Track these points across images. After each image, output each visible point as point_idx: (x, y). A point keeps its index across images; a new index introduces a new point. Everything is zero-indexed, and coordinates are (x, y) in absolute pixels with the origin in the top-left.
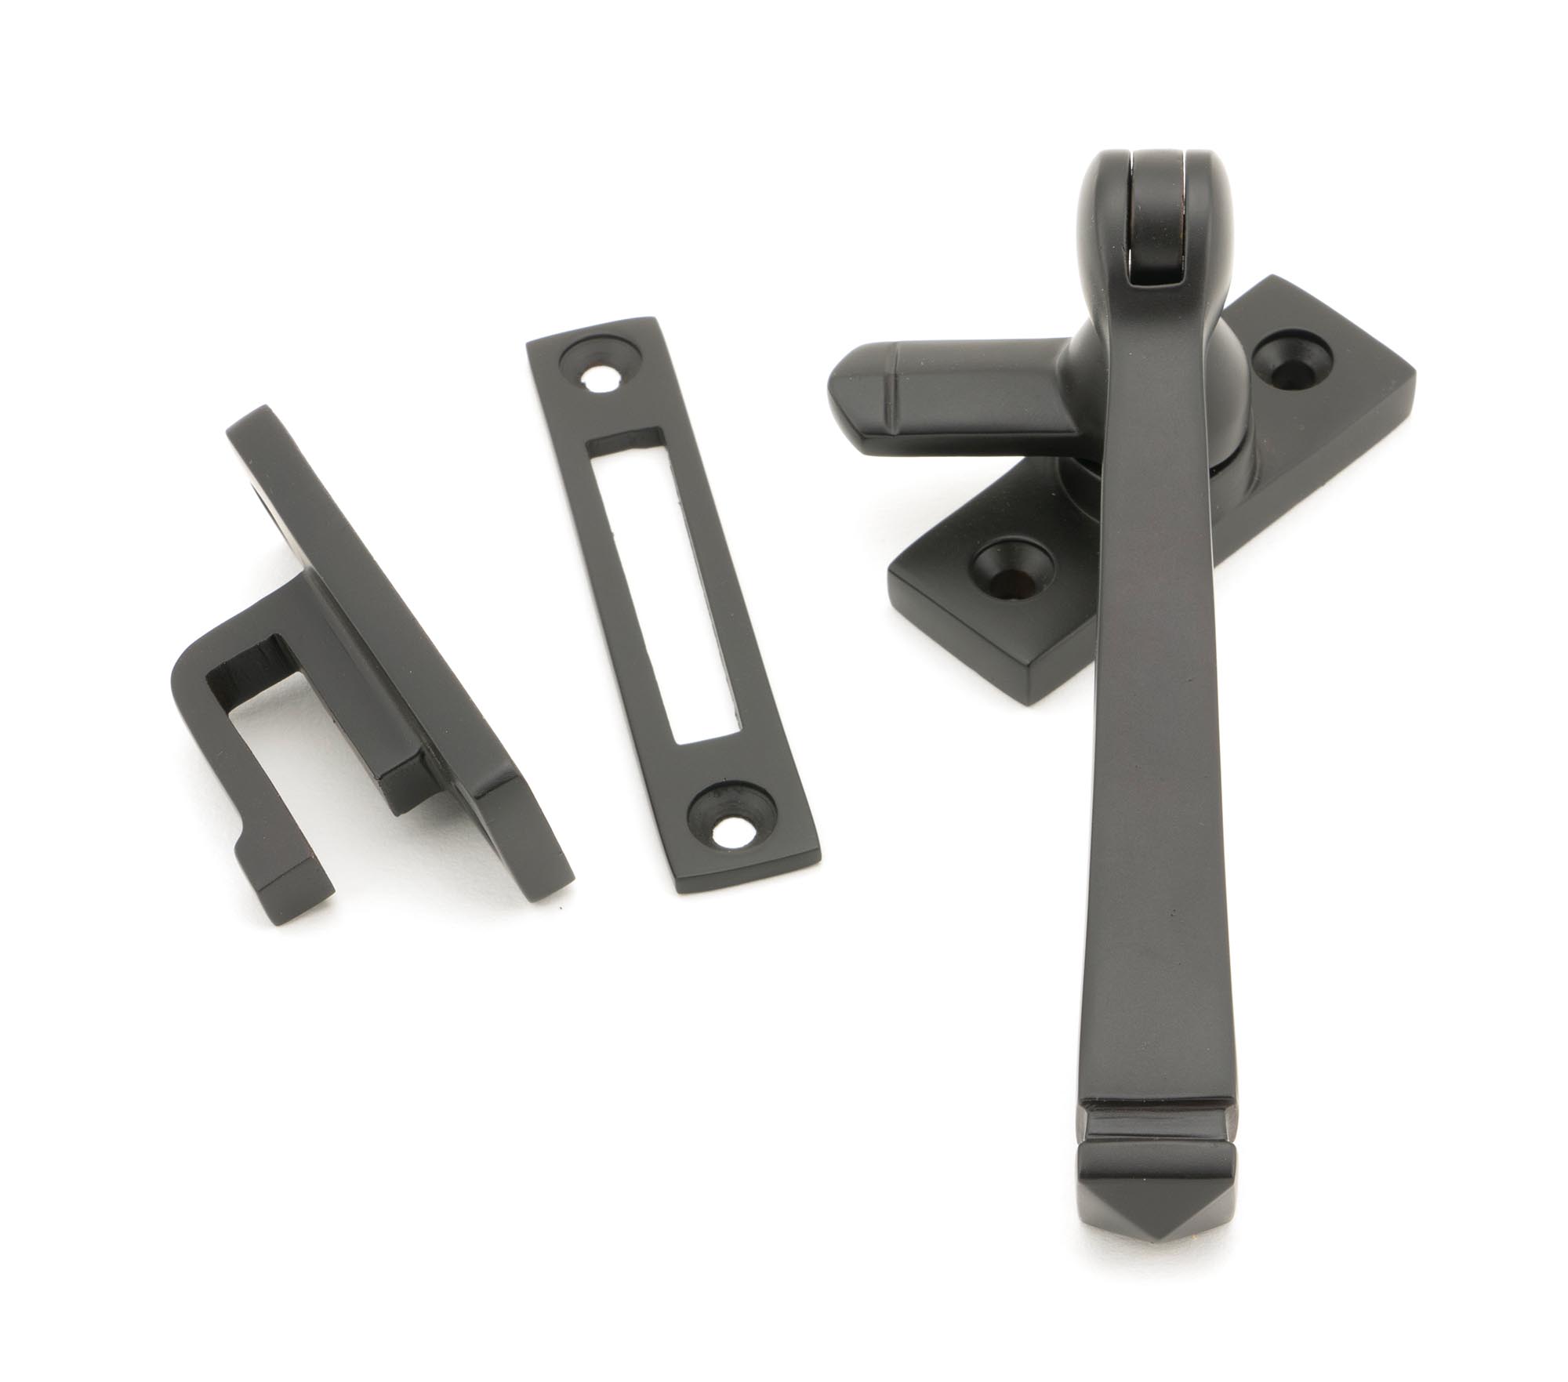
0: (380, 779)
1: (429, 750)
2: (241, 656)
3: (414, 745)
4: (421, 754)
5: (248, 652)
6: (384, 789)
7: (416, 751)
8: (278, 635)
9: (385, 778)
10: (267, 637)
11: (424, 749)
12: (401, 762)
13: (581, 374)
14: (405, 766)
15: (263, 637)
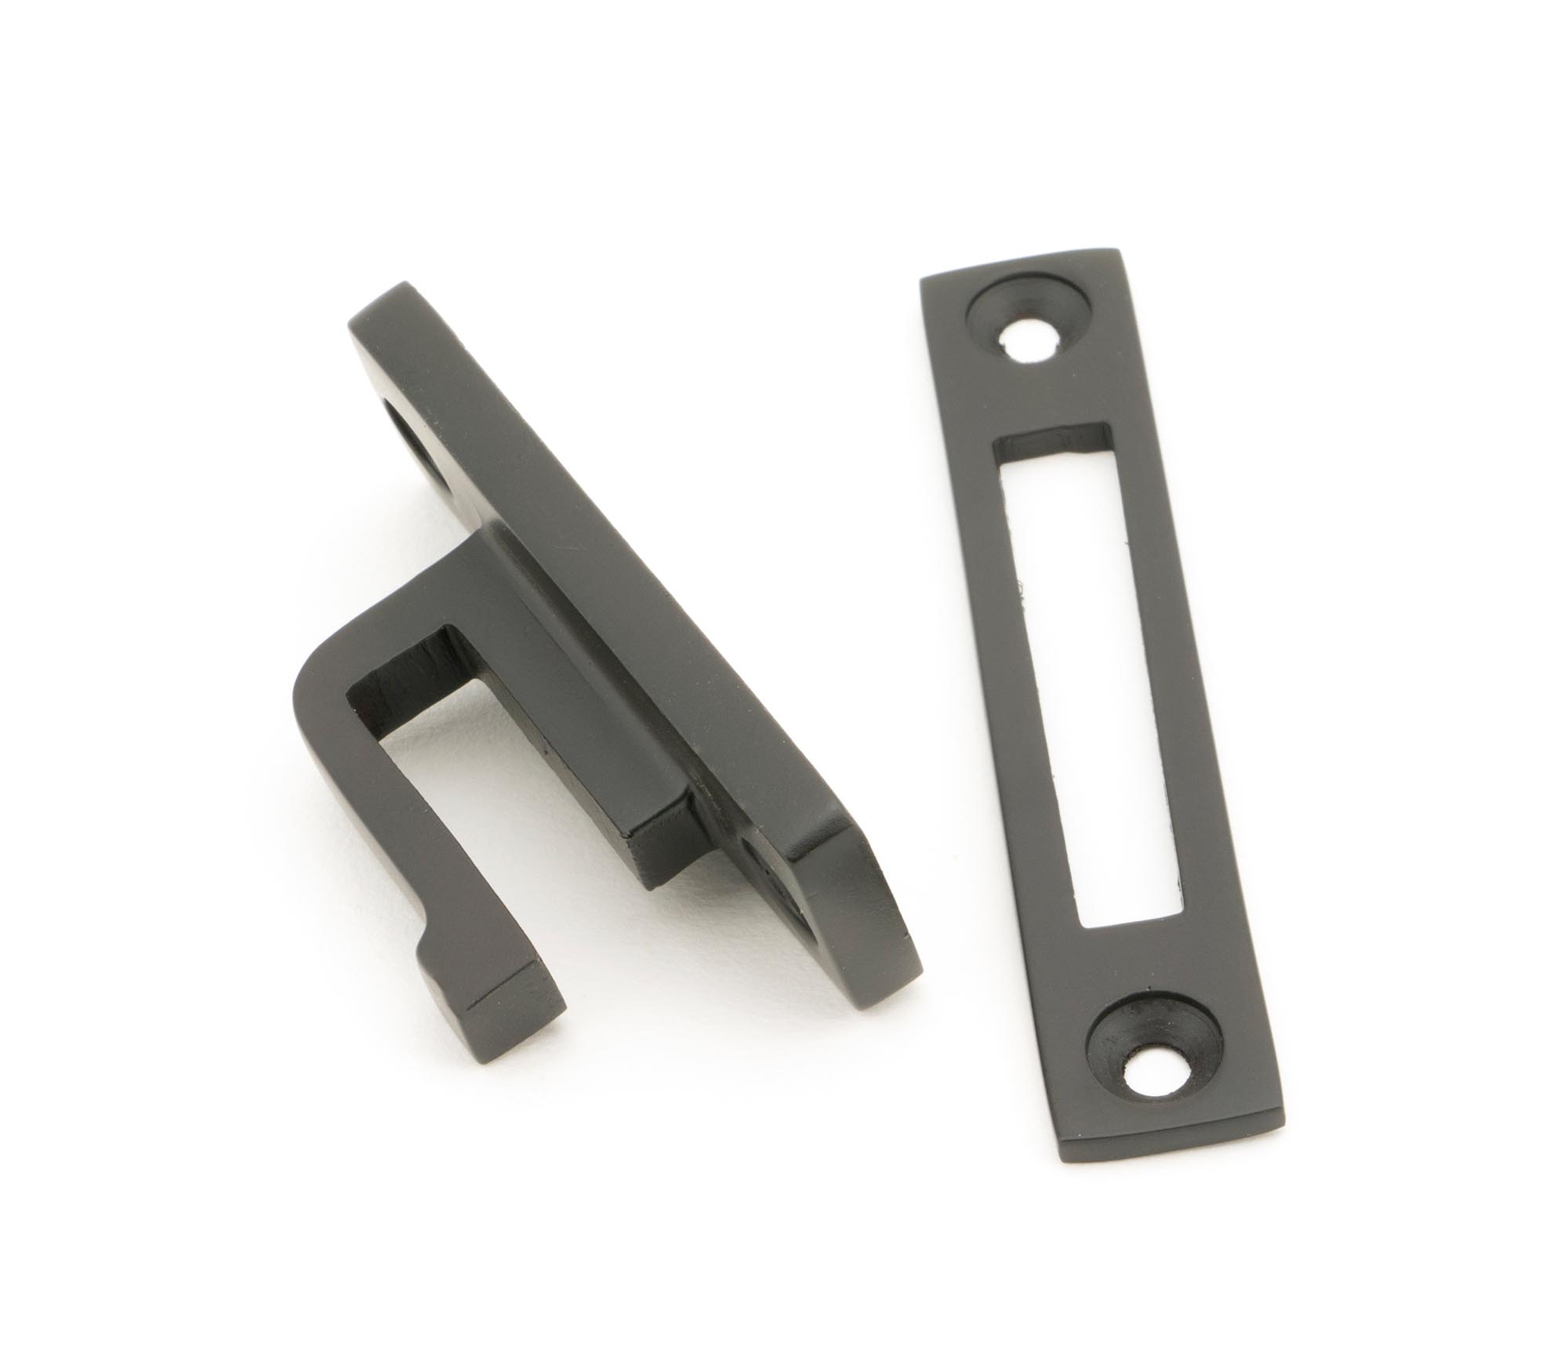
0: (630, 836)
1: (701, 790)
2: (395, 662)
3: (677, 783)
4: (688, 797)
5: (406, 656)
6: (635, 853)
7: (680, 792)
8: (452, 627)
9: (636, 835)
10: (436, 630)
11: (694, 789)
12: (660, 809)
13: (1000, 330)
14: (665, 816)
15: (426, 630)
